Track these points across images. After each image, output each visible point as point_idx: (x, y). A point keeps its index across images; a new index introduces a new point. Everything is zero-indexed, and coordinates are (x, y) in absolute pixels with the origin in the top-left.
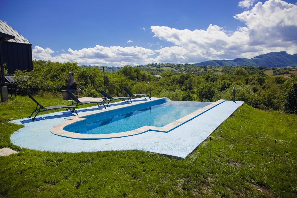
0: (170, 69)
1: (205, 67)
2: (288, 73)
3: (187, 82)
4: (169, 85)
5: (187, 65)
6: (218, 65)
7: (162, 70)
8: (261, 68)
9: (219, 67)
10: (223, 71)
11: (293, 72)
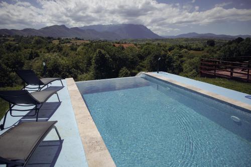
2: (69, 42)
8: (49, 38)
9: (9, 36)
10: (14, 40)
11: (73, 41)
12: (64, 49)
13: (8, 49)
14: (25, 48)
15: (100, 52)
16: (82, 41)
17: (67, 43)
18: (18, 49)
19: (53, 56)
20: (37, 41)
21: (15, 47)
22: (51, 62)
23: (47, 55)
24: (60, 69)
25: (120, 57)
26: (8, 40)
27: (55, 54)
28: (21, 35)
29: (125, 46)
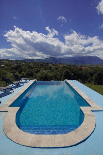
0: (8, 62)
1: (25, 62)
2: (57, 65)
3: (19, 69)
4: (10, 70)
5: (16, 60)
6: (31, 61)
7: (3, 62)
8: (47, 63)
9: (31, 62)
10: (33, 64)
11: (58, 65)
12: (52, 69)
13: (29, 68)
14: (36, 68)
15: (67, 71)
16: (63, 65)
17: (55, 65)
18: (32, 68)
19: (46, 72)
20: (41, 64)
21: (32, 67)
22: (45, 74)
23: (44, 71)
24: (48, 78)
25: (78, 74)
26: (30, 64)
27: (48, 71)
28: (36, 62)
29: (83, 68)
